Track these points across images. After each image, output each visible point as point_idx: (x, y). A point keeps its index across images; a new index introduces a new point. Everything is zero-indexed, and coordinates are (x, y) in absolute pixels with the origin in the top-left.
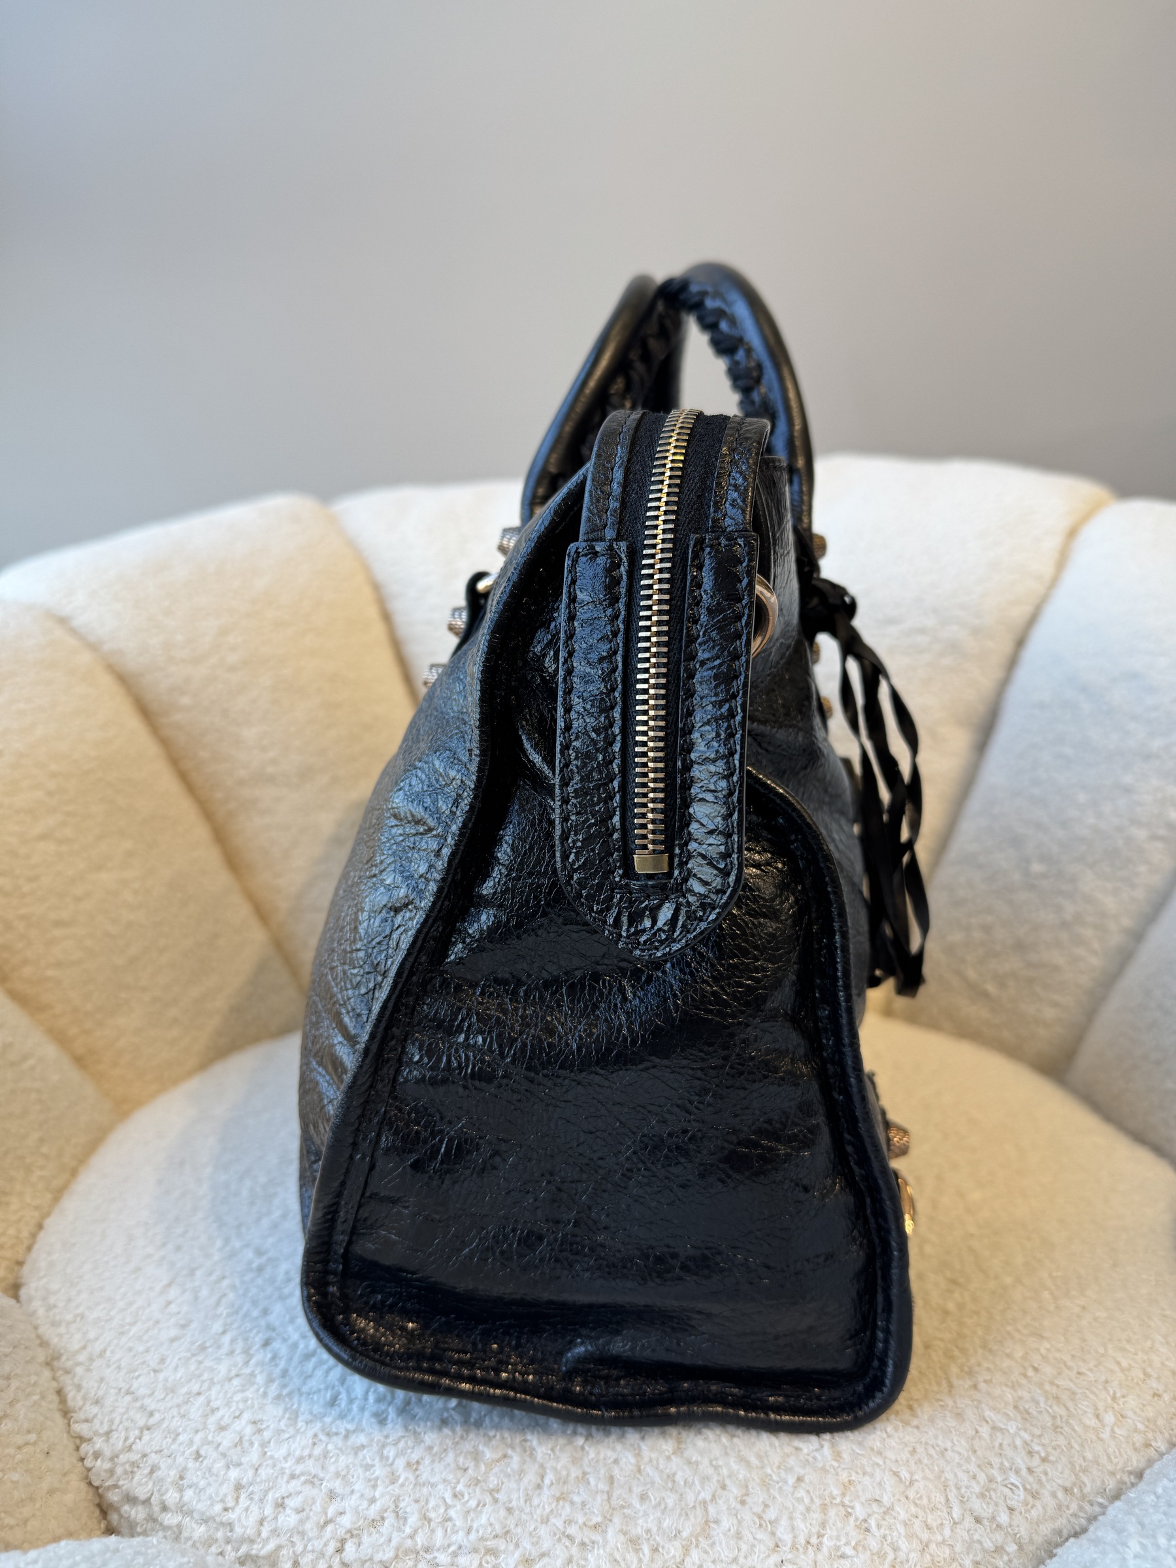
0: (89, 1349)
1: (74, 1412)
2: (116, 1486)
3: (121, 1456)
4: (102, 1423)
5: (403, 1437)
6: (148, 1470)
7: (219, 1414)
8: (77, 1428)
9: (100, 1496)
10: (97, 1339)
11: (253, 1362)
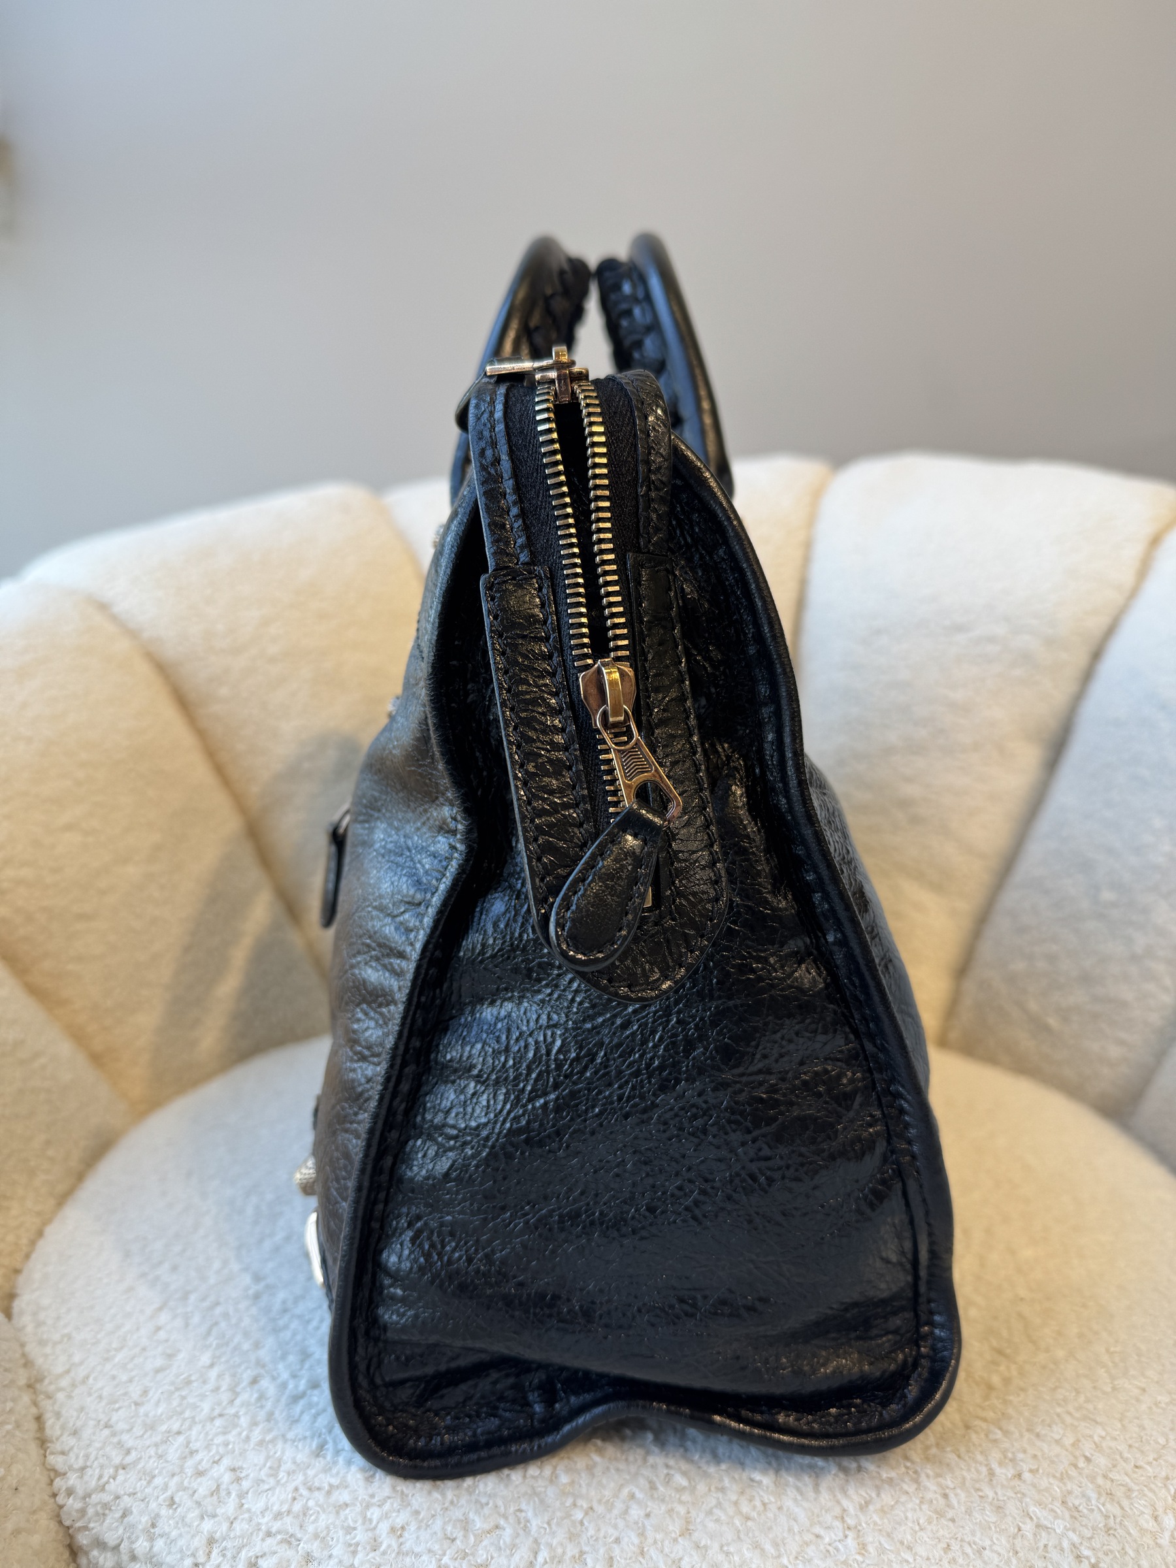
0: (72, 1374)
1: (51, 1442)
2: (86, 1528)
3: (93, 1496)
4: (77, 1457)
5: (389, 1498)
6: (118, 1515)
7: (198, 1457)
8: (51, 1459)
9: (71, 1537)
10: (81, 1363)
11: (238, 1402)
